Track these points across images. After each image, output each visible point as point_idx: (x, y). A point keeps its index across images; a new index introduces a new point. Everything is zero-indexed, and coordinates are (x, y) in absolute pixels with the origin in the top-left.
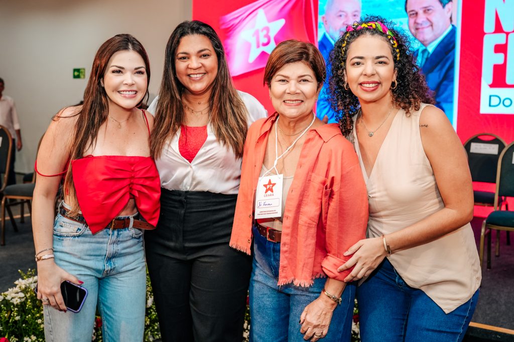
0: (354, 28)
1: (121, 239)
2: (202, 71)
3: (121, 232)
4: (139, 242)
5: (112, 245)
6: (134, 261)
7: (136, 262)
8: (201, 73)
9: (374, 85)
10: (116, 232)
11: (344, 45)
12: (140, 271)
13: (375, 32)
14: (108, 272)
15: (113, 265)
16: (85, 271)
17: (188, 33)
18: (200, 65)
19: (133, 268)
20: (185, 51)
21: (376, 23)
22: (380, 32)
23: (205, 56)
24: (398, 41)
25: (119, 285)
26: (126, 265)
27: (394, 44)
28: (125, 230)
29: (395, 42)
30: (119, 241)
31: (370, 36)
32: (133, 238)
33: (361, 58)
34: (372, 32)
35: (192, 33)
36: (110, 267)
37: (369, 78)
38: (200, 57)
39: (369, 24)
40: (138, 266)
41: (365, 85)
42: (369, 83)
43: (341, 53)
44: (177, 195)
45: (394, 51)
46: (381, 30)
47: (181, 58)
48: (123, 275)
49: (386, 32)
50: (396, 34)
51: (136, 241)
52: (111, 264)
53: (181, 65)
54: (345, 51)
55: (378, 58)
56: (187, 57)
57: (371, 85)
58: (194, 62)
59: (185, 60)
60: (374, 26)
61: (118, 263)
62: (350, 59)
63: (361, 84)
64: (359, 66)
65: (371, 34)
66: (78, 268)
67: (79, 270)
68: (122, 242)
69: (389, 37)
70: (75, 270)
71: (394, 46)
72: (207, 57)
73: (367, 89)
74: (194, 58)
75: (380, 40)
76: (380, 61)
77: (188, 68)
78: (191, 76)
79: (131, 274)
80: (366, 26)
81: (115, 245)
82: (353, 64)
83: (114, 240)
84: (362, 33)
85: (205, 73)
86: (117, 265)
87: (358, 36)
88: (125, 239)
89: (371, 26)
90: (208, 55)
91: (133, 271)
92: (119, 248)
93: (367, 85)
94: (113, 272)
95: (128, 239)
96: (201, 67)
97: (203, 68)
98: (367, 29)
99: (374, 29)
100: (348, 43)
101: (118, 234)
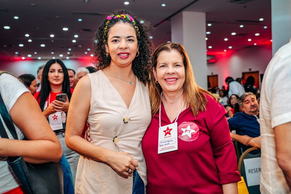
0: (112, 18)
9: (126, 55)
11: (105, 28)
13: (126, 20)
21: (126, 15)
22: (129, 21)
24: (139, 27)
27: (137, 29)
29: (137, 27)
31: (123, 23)
33: (118, 37)
34: (124, 20)
37: (124, 50)
39: (122, 15)
41: (121, 55)
42: (124, 53)
43: (104, 34)
45: (137, 33)
46: (129, 20)
49: (132, 21)
50: (138, 22)
54: (107, 33)
55: (129, 37)
57: (125, 55)
60: (125, 17)
62: (110, 38)
63: (119, 54)
64: (116, 42)
65: (123, 22)
69: (134, 24)
71: (137, 30)
73: (123, 57)
75: (129, 26)
76: (129, 39)
80: (120, 17)
82: (113, 41)
84: (117, 21)
87: (115, 23)
89: (123, 17)
93: (123, 55)
98: (121, 18)
99: (125, 19)
100: (109, 28)
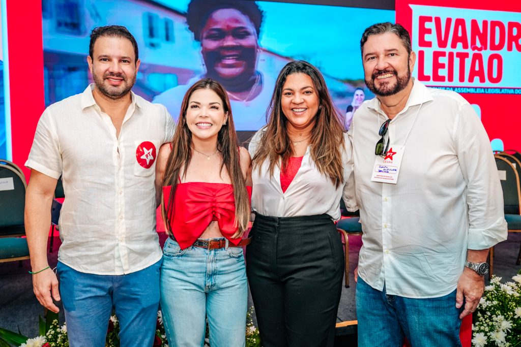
1: (218, 258)
2: (304, 106)
3: (218, 252)
4: (239, 261)
5: (211, 263)
6: (234, 279)
7: (236, 280)
8: (303, 108)
10: (213, 252)
12: (239, 288)
14: (210, 287)
15: (213, 282)
16: (189, 286)
17: (295, 72)
18: (302, 101)
19: (233, 285)
20: (290, 88)
23: (307, 92)
25: (221, 299)
26: (226, 282)
28: (222, 250)
30: (216, 260)
32: (231, 257)
35: (298, 72)
36: (210, 283)
38: (303, 93)
40: (237, 283)
44: (271, 221)
47: (286, 94)
48: (223, 291)
51: (235, 260)
52: (211, 280)
53: (286, 100)
56: (291, 93)
58: (298, 98)
59: (289, 96)
61: (219, 280)
66: (183, 283)
67: (185, 286)
68: (220, 260)
70: (182, 285)
72: (309, 93)
74: (297, 94)
77: (291, 102)
78: (294, 110)
79: (231, 290)
81: (213, 263)
83: (212, 258)
85: (307, 109)
86: (217, 282)
88: (223, 258)
90: (311, 92)
91: (233, 288)
92: (218, 266)
94: (215, 288)
95: (226, 258)
96: (302, 103)
97: (305, 104)
101: (215, 254)
